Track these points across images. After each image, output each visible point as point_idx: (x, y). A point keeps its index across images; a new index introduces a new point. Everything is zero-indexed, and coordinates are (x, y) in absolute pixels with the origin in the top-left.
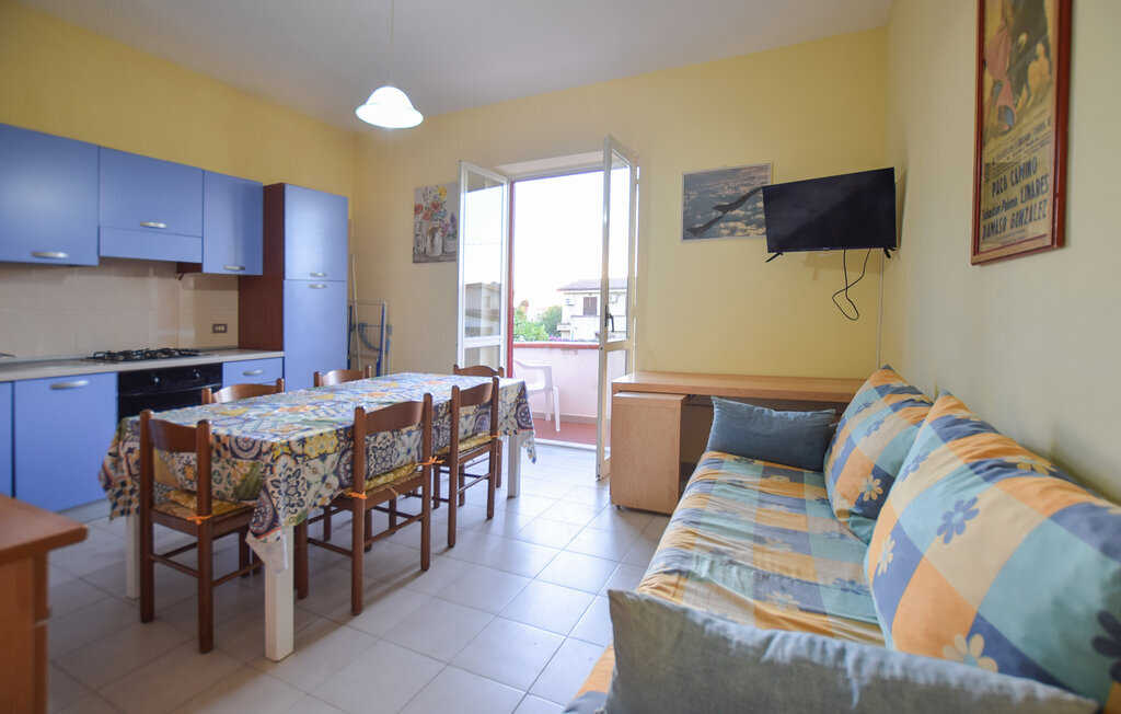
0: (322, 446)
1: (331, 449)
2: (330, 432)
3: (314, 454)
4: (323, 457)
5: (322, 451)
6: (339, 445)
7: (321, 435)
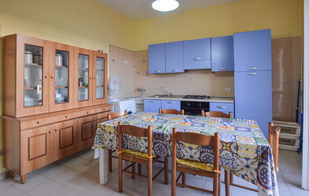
0: (110, 130)
1: (112, 132)
2: (112, 127)
3: (108, 131)
4: (110, 133)
5: (110, 132)
6: (115, 132)
7: (109, 126)
